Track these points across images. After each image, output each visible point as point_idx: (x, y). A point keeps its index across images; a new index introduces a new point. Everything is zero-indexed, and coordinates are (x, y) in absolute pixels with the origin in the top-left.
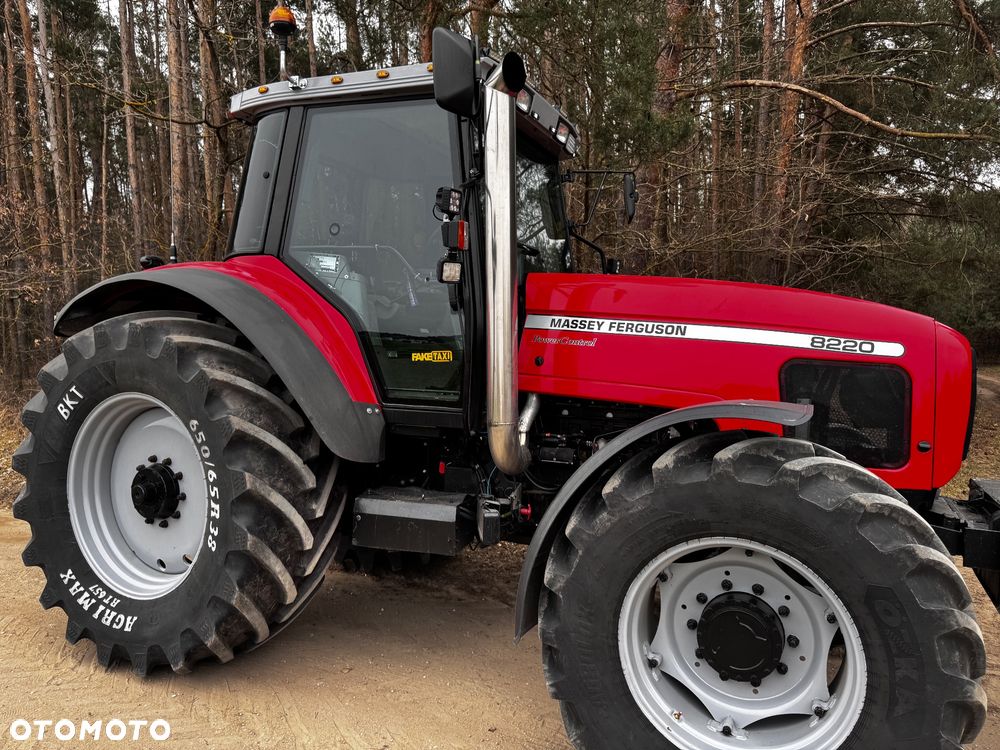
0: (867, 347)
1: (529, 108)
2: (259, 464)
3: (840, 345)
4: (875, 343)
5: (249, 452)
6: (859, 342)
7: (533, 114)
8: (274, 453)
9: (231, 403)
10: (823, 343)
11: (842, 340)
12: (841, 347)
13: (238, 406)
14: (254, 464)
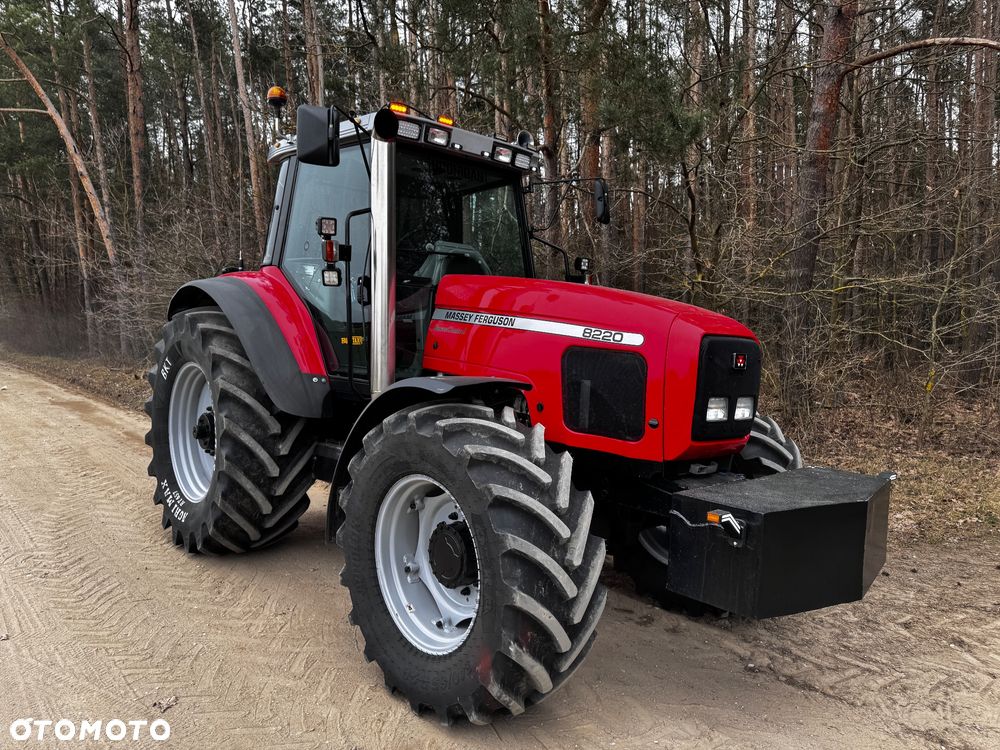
0: (618, 337)
1: (448, 142)
2: (237, 412)
3: (601, 335)
4: (625, 334)
5: (231, 404)
6: (613, 332)
7: (453, 145)
8: (246, 407)
9: (225, 371)
10: (590, 333)
11: (603, 331)
12: (601, 337)
13: (229, 374)
14: (234, 413)
